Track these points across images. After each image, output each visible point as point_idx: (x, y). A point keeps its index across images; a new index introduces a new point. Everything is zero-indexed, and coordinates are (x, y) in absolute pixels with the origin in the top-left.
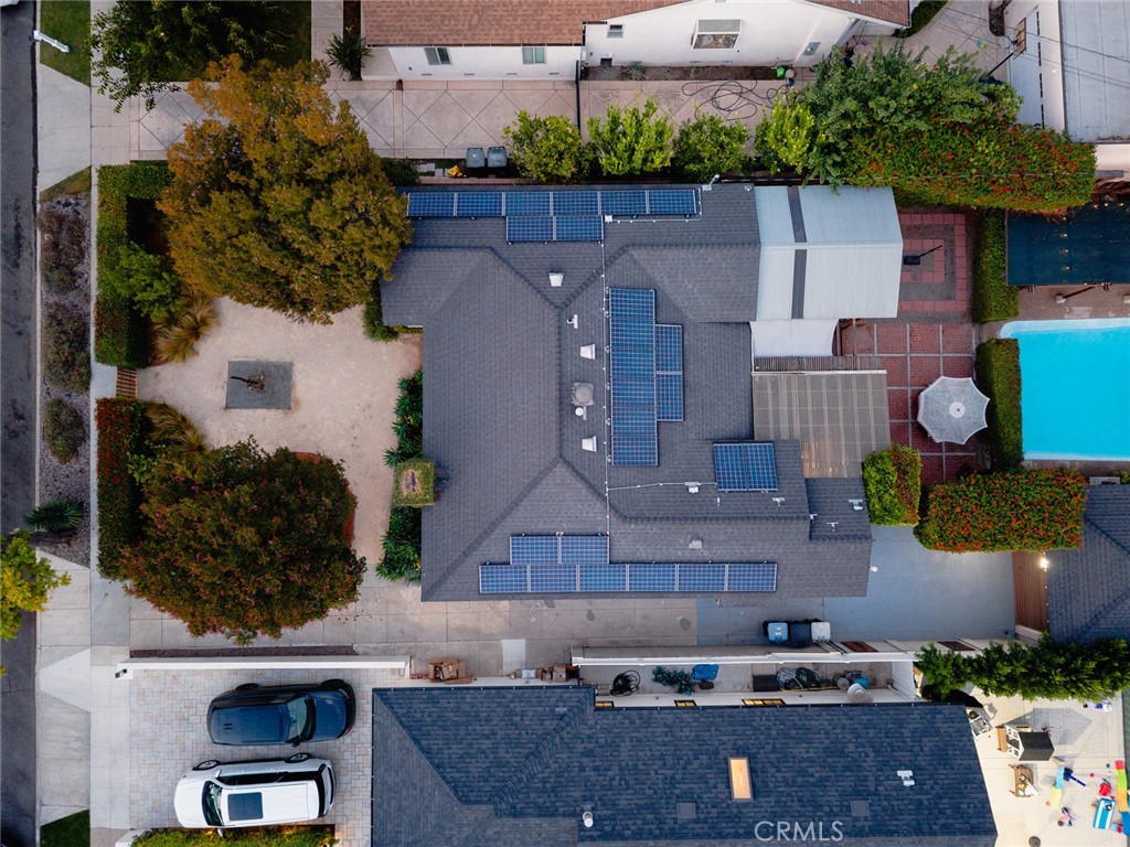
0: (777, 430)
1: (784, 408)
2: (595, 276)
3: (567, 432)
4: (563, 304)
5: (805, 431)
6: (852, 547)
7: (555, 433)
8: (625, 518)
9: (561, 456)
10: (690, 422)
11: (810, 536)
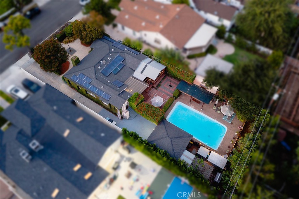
0: (127, 84)
1: (130, 82)
2: (118, 52)
3: (98, 64)
4: (111, 52)
5: (130, 86)
6: (123, 100)
7: (96, 63)
8: (96, 78)
9: (95, 66)
10: (116, 76)
11: (118, 95)
